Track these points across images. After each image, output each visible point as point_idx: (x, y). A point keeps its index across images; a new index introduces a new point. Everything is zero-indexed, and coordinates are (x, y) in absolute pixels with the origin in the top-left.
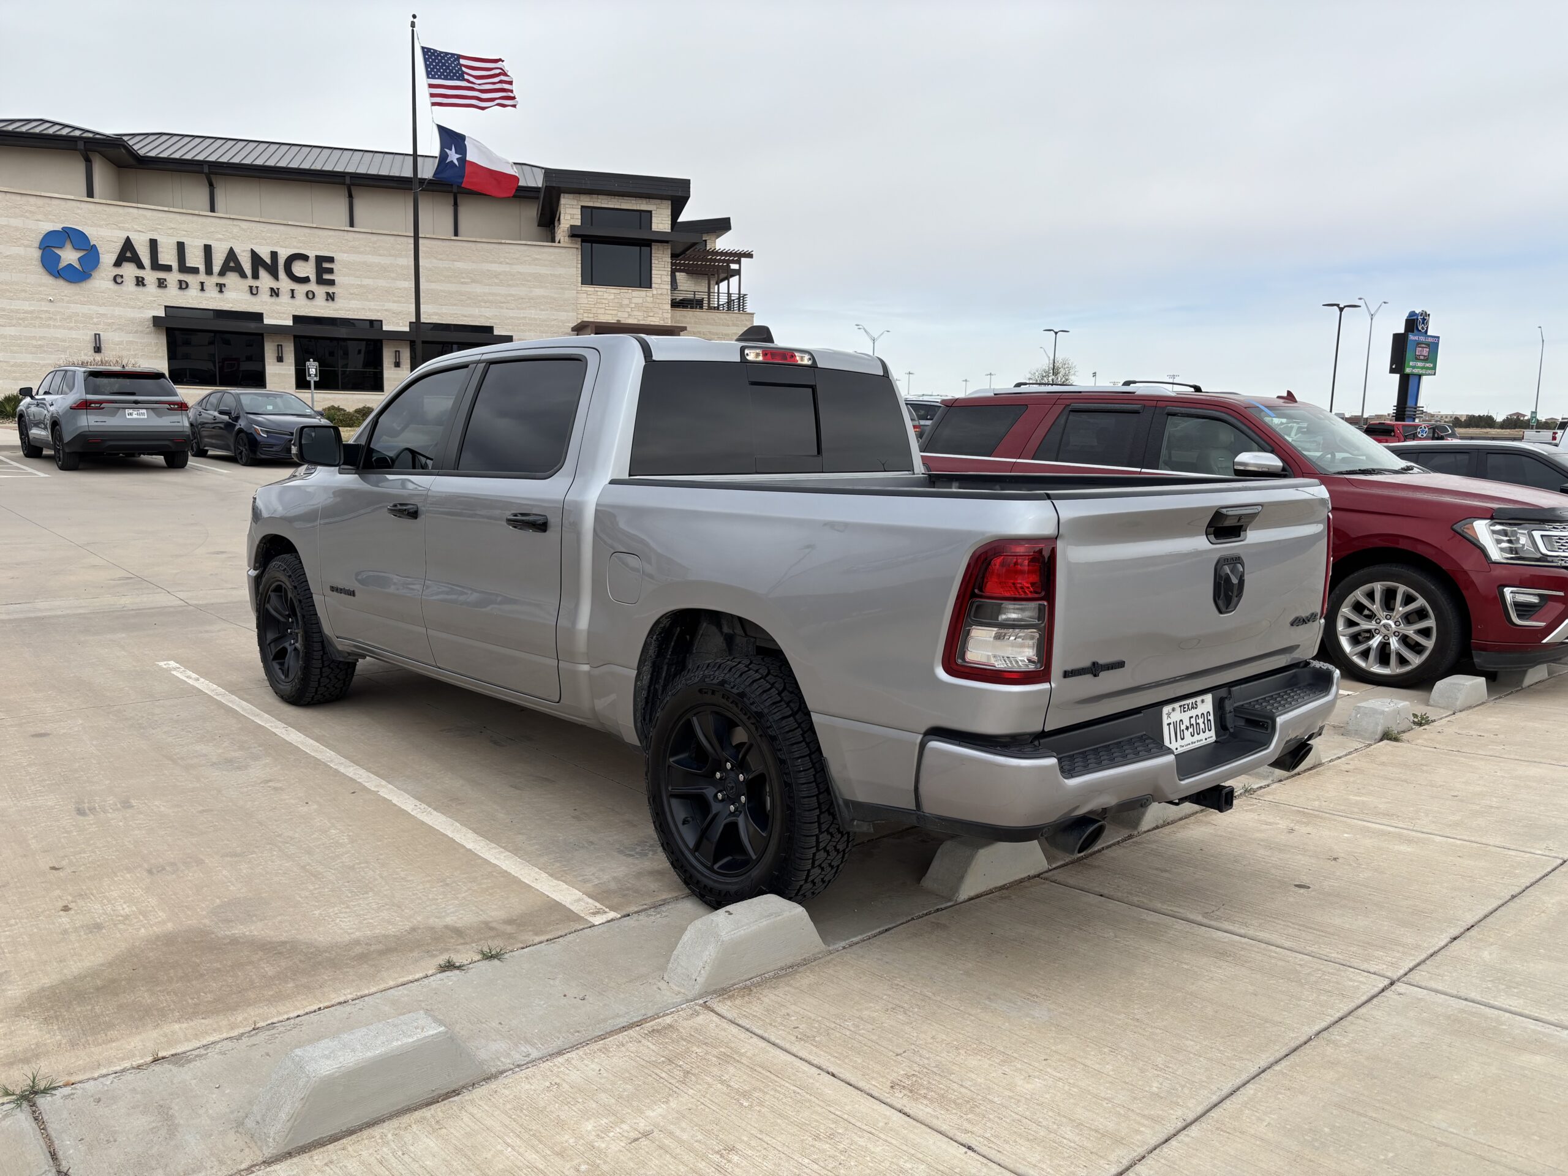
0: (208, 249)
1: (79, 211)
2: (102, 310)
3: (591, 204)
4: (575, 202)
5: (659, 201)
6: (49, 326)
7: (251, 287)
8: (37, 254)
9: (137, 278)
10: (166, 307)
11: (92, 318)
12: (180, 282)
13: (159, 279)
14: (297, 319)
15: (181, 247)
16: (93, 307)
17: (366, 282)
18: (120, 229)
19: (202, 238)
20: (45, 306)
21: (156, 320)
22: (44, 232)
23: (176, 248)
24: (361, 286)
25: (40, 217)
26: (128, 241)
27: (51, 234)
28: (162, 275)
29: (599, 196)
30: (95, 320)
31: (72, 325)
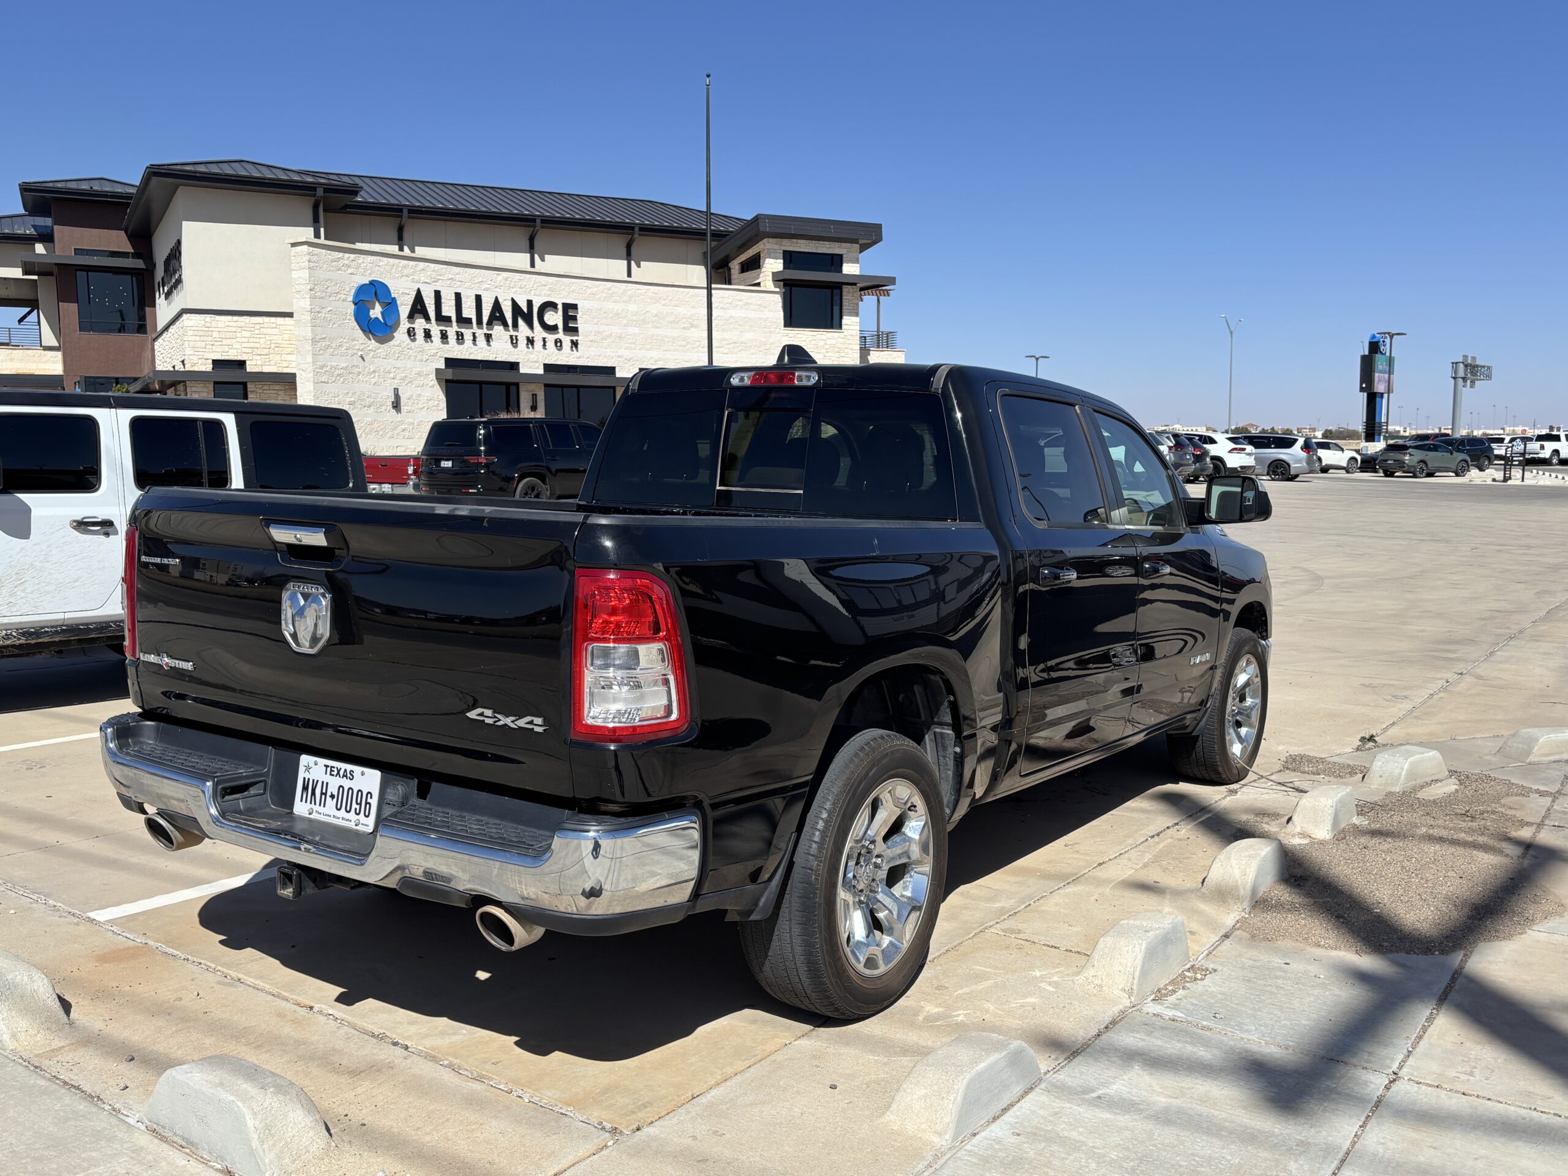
0: (478, 299)
1: (382, 264)
2: (398, 364)
3: (791, 248)
4: (777, 247)
5: (849, 245)
6: (359, 382)
7: (511, 337)
8: (351, 309)
9: (425, 329)
10: (447, 359)
11: (392, 373)
12: (457, 333)
13: (441, 331)
14: (547, 367)
15: (458, 296)
16: (392, 362)
17: (602, 328)
18: (413, 281)
19: (473, 289)
20: (357, 362)
21: (439, 372)
22: (357, 286)
23: (454, 298)
24: (598, 333)
25: (353, 271)
26: (419, 292)
27: (362, 289)
28: (443, 328)
29: (799, 241)
31: (376, 380)
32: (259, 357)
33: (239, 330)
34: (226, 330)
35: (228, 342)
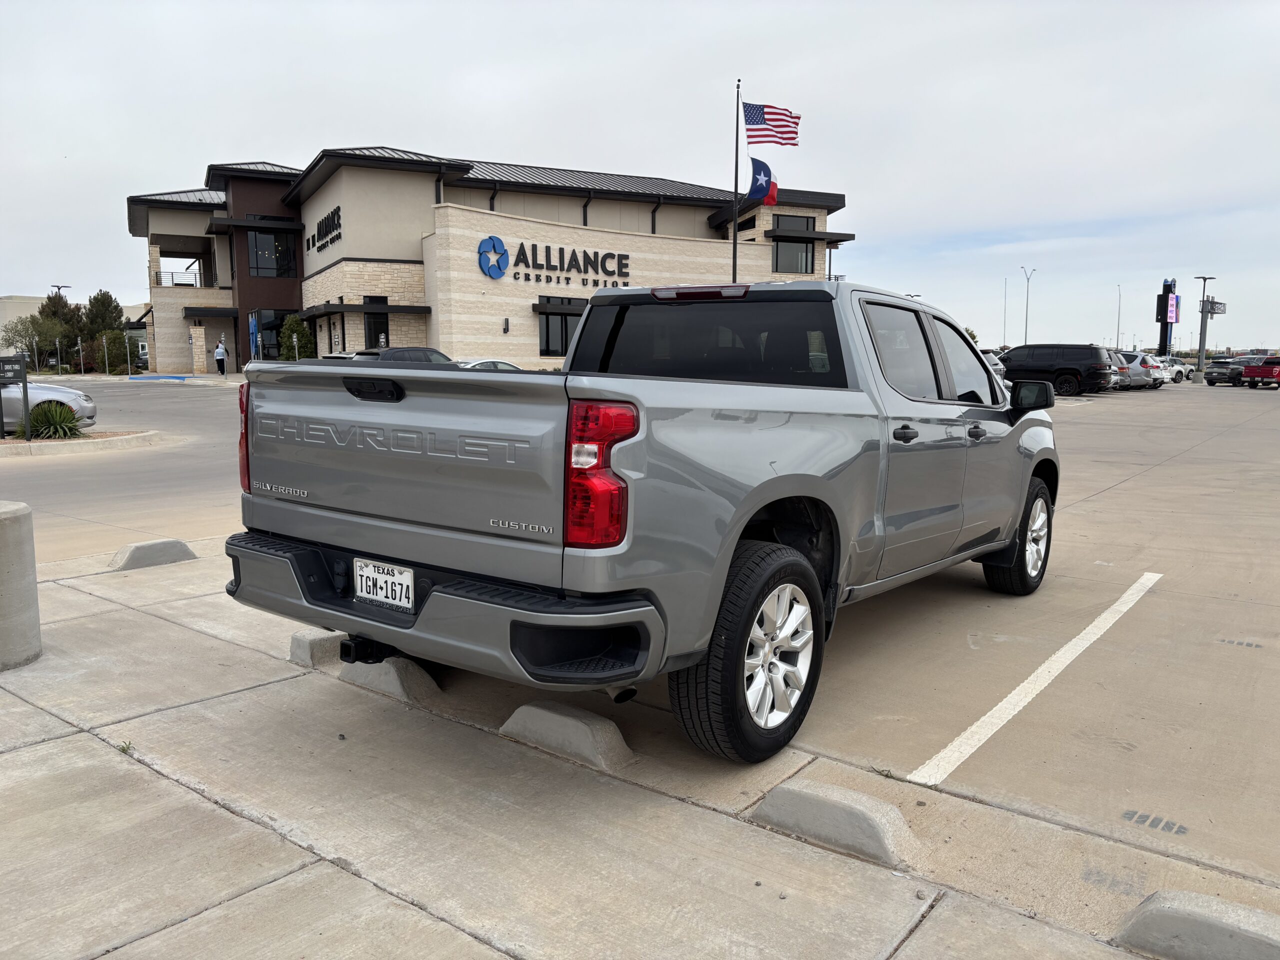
0: (561, 251)
1: (497, 224)
2: (508, 300)
3: (779, 213)
4: (769, 211)
5: (819, 210)
6: (481, 313)
7: (583, 280)
8: (476, 256)
9: (526, 274)
10: (540, 296)
11: (502, 306)
12: (547, 276)
13: (537, 275)
15: (548, 249)
16: (503, 298)
17: (646, 273)
18: (518, 237)
19: (558, 243)
20: (480, 298)
21: (534, 307)
22: (481, 240)
23: (545, 251)
24: (642, 277)
25: (478, 228)
26: (522, 245)
27: (483, 243)
28: (538, 272)
29: (785, 207)
30: (504, 308)
31: (493, 312)
32: (396, 294)
33: (383, 274)
34: (373, 273)
35: (373, 283)
